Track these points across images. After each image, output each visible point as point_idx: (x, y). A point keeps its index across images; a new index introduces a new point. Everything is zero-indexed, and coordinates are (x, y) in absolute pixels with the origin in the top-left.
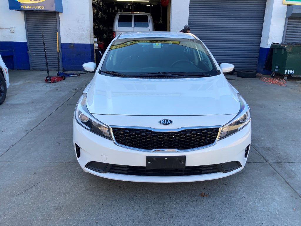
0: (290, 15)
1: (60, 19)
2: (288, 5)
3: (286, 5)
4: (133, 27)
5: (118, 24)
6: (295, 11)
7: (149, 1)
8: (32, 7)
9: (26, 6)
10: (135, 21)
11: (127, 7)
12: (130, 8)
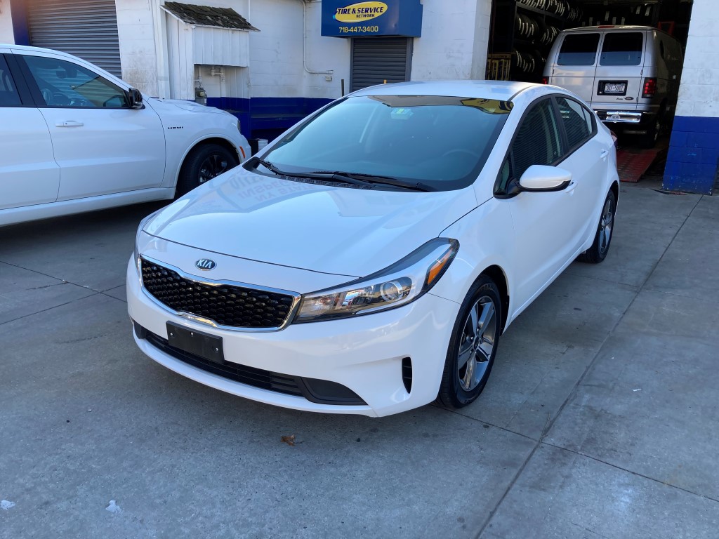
1: (414, 51)
4: (595, 64)
5: (559, 58)
8: (358, 29)
9: (349, 28)
10: (604, 50)
11: (638, 11)
12: (647, 14)
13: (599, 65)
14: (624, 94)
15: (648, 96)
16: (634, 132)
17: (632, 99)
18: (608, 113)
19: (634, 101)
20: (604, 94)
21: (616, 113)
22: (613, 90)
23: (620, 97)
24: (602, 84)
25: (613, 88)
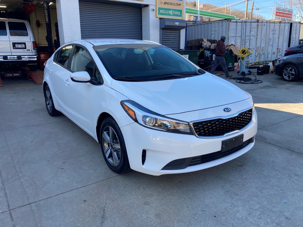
0: (163, 27)
2: (160, 18)
3: (159, 19)
4: (8, 35)
6: (167, 23)
7: (5, 7)
10: (10, 29)
13: (10, 35)
14: (25, 48)
15: (36, 49)
16: (32, 64)
17: (30, 50)
18: (22, 57)
19: (31, 51)
20: (16, 48)
21: (26, 57)
22: (19, 46)
23: (24, 50)
24: (14, 44)
25: (20, 46)
